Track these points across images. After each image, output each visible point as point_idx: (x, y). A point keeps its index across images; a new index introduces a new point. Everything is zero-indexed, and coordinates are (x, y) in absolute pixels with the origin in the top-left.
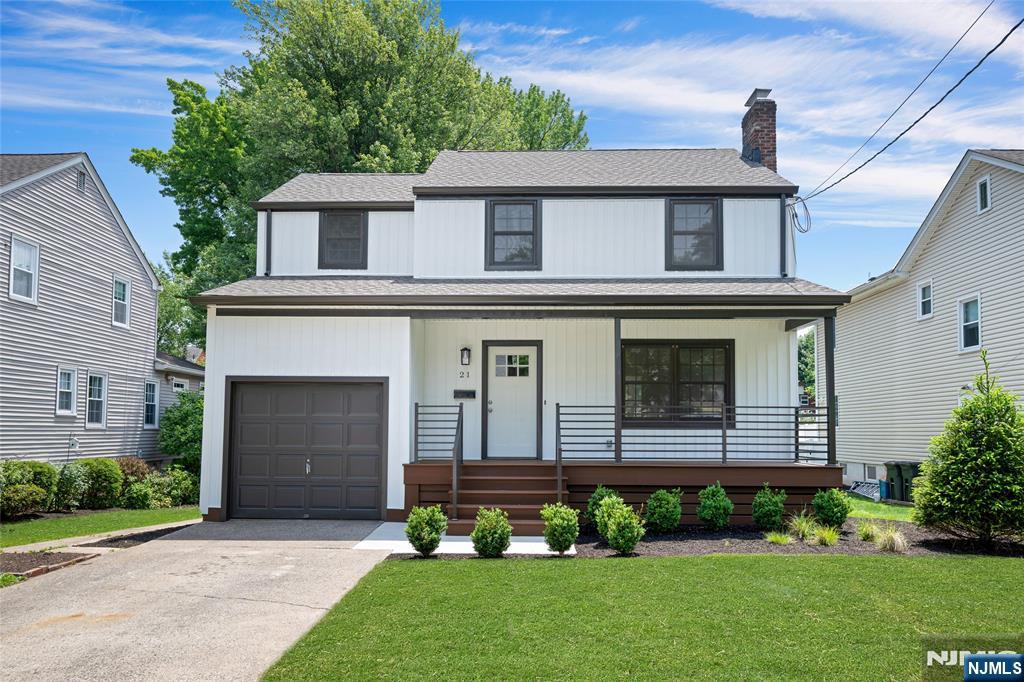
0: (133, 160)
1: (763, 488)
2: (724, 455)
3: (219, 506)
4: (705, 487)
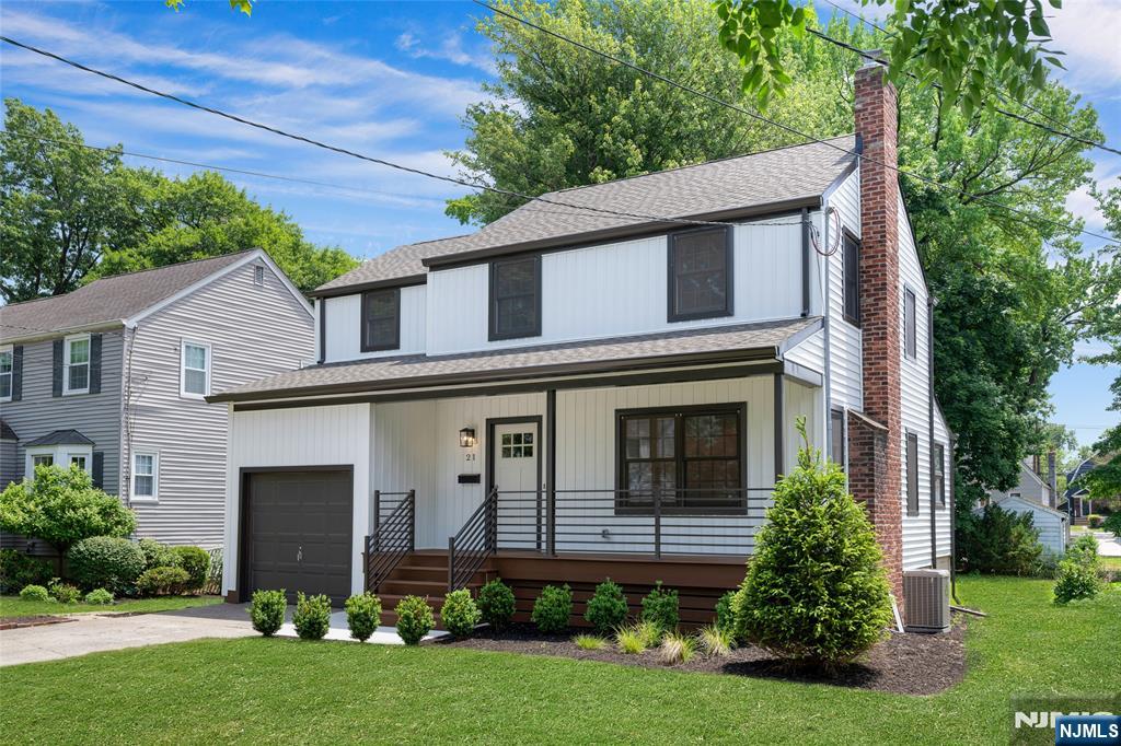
0: (447, 213)
1: (655, 587)
2: (658, 548)
3: (234, 589)
4: (599, 584)
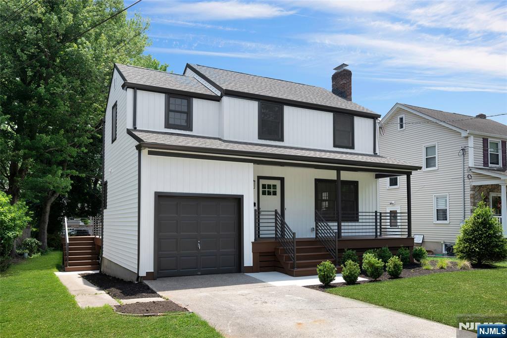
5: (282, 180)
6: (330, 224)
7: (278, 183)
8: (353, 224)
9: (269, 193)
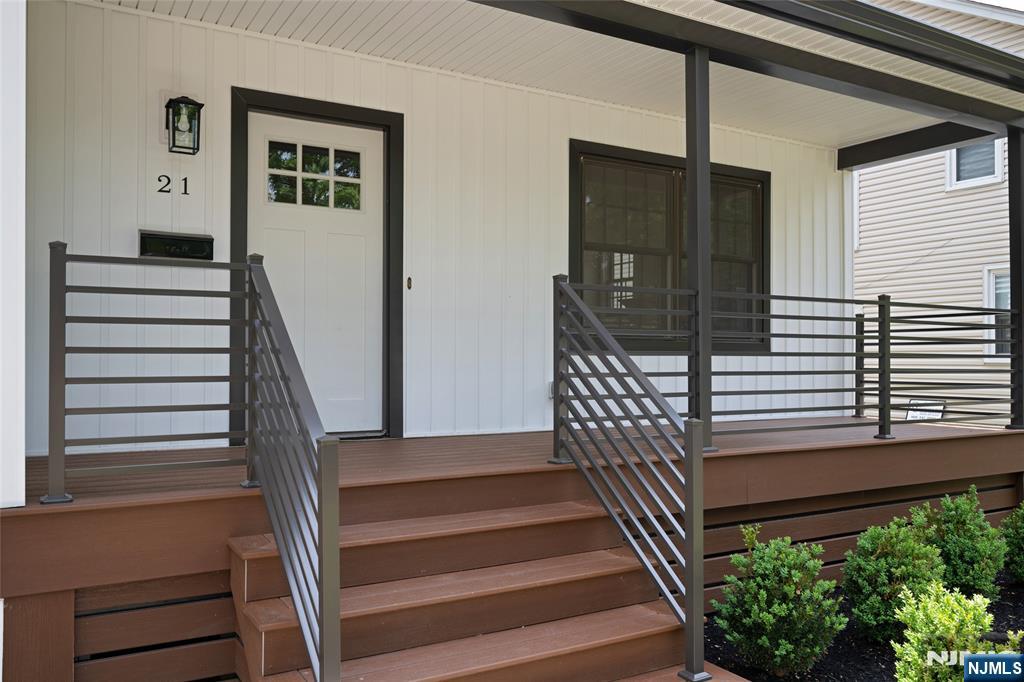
5: (391, 126)
6: (645, 363)
7: (368, 144)
8: (748, 362)
9: (314, 196)
